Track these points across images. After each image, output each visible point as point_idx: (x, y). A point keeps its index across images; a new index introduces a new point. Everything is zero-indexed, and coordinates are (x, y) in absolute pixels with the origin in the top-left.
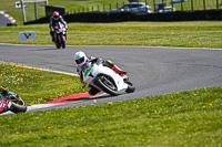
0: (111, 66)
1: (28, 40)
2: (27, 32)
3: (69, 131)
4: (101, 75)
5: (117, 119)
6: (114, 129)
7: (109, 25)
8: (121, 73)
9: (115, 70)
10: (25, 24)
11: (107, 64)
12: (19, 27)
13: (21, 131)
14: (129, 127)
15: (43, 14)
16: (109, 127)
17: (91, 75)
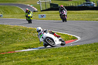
1: (43, 18)
2: (42, 14)
3: (60, 57)
5: (81, 52)
6: (80, 57)
7: (77, 12)
9: (55, 35)
10: (41, 11)
11: (51, 33)
12: (38, 12)
13: (40, 57)
14: (86, 56)
15: (49, 7)
16: (78, 56)
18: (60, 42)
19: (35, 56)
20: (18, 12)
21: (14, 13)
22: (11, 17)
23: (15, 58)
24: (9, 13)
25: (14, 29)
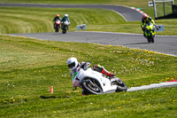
0: (100, 70)
1: (158, 32)
4: (87, 78)
8: (110, 76)
9: (104, 73)
10: (156, 19)
13: (152, 103)
17: (77, 79)
18: (115, 87)
19: (144, 100)
20: (113, 21)
21: (107, 23)
22: (101, 30)
23: (107, 104)
24: (97, 22)
25: (107, 51)
